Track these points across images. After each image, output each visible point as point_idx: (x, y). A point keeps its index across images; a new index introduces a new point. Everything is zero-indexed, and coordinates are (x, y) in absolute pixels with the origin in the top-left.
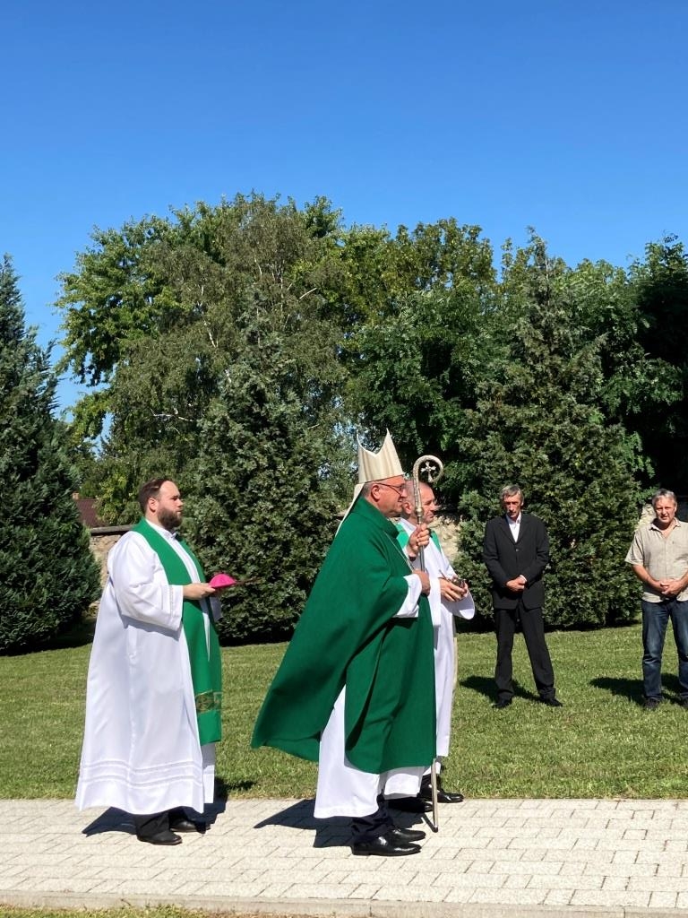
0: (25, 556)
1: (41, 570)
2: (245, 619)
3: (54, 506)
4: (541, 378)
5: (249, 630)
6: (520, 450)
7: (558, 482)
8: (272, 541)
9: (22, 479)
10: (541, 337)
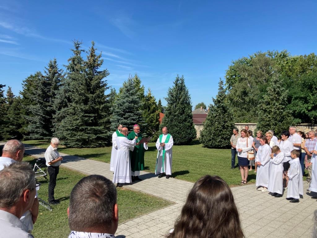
0: (180, 129)
1: (183, 131)
2: (212, 144)
3: (187, 120)
4: (272, 100)
5: (213, 146)
6: (266, 115)
7: (272, 122)
8: (218, 130)
9: (181, 115)
10: (273, 91)
